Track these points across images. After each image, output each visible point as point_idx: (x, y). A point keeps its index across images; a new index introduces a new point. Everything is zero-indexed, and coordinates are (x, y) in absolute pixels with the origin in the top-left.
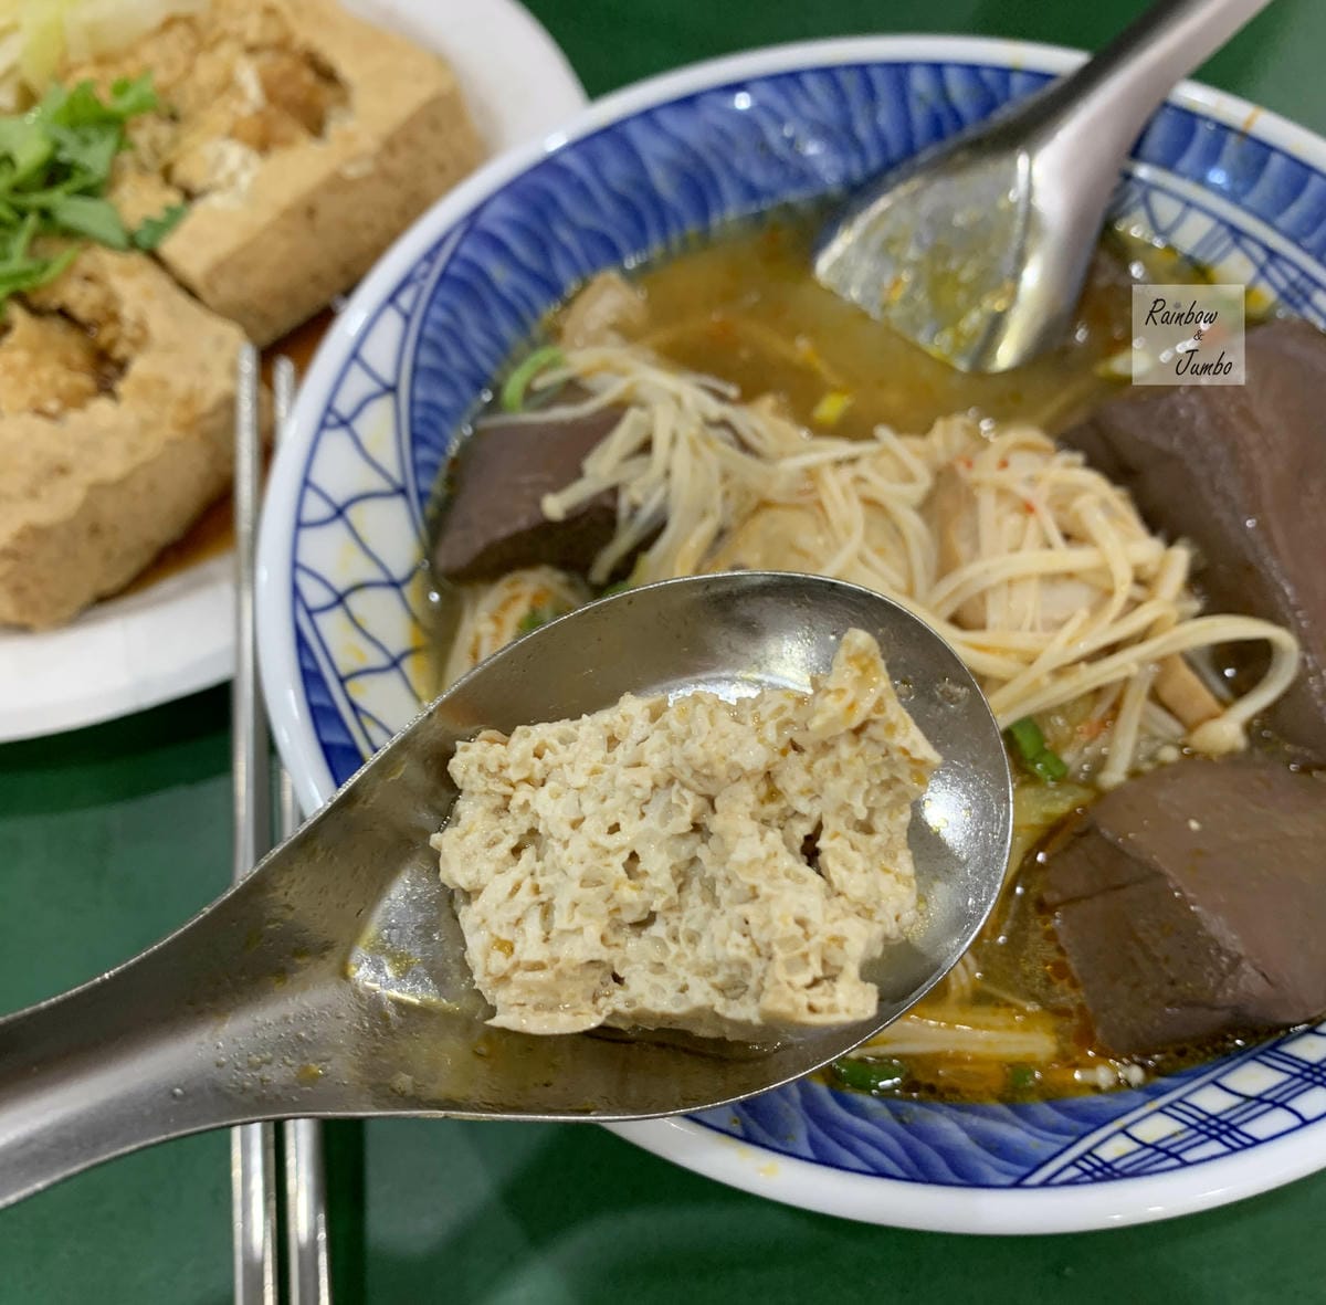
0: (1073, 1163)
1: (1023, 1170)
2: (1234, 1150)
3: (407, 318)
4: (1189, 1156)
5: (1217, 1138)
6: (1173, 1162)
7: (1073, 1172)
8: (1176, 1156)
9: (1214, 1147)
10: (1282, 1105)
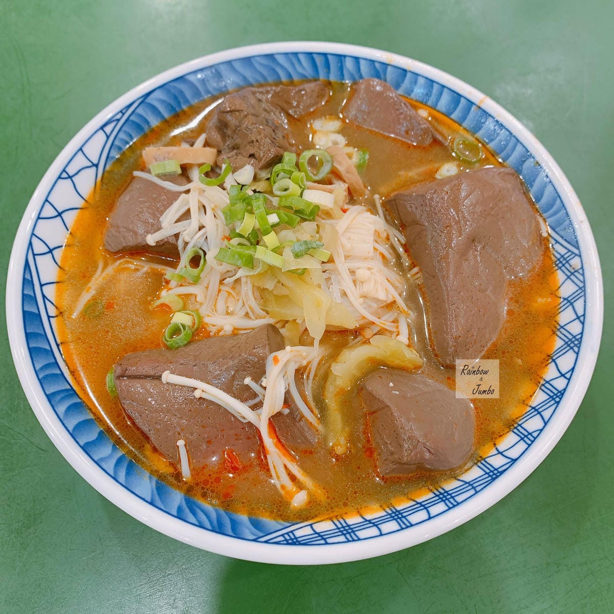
0: (282, 535)
2: (349, 541)
3: (108, 137)
4: (329, 541)
5: (344, 535)
7: (281, 538)
8: (325, 539)
10: (377, 526)
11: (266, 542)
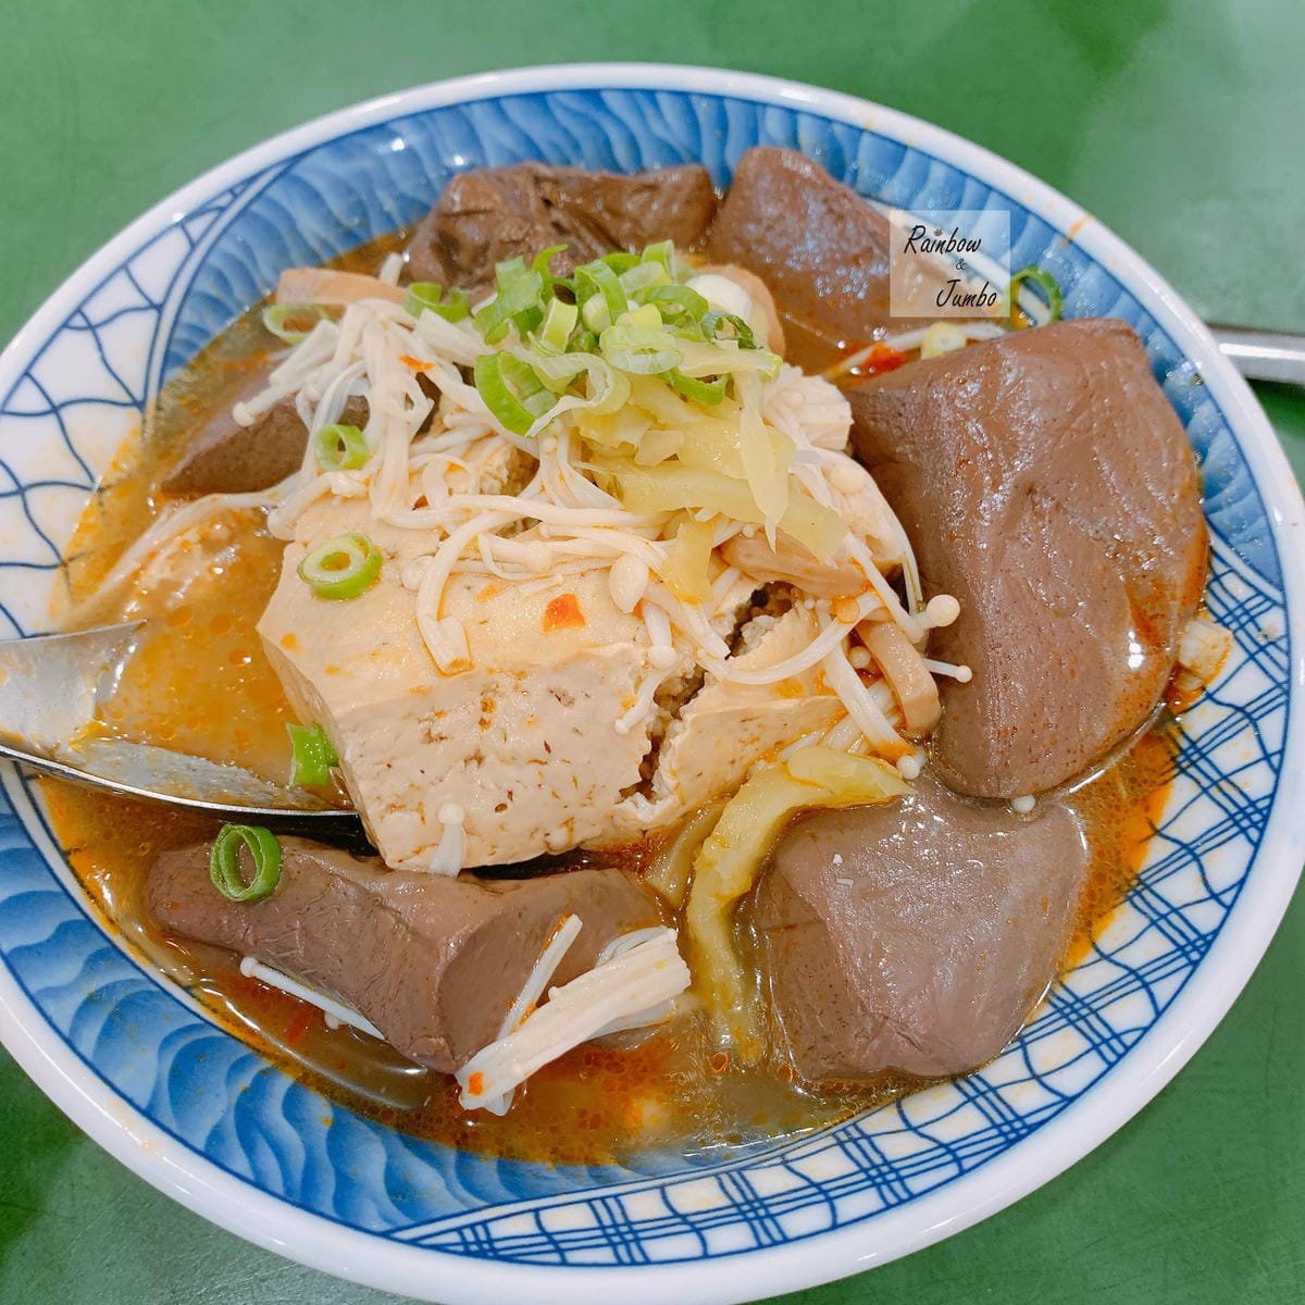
0: (459, 1230)
1: (406, 1221)
2: (620, 1263)
3: (193, 245)
4: (572, 1257)
5: (613, 1245)
6: (555, 1258)
7: (454, 1238)
8: (561, 1252)
9: (606, 1255)
10: (698, 1231)
11: (414, 1242)
